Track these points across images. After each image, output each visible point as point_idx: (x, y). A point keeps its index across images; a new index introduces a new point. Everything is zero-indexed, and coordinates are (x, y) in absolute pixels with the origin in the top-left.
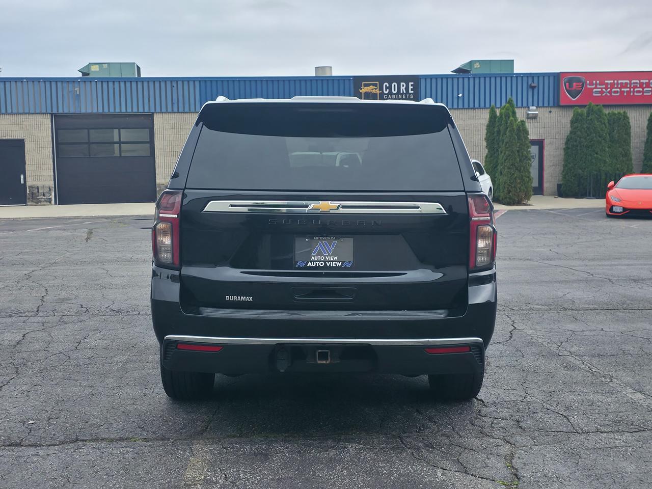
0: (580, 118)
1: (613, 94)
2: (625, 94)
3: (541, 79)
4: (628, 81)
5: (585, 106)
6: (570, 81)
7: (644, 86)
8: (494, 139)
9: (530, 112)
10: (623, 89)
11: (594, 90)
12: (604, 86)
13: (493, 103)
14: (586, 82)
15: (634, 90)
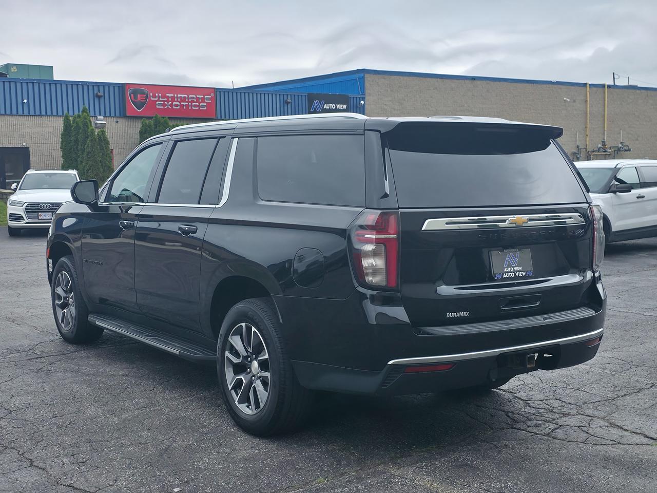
0: (148, 129)
1: (174, 107)
2: (185, 108)
3: (106, 89)
4: (186, 96)
5: (152, 117)
6: (135, 93)
7: (200, 101)
8: (71, 149)
9: (98, 122)
10: (182, 103)
11: (157, 102)
12: (166, 99)
13: (65, 111)
14: (150, 94)
15: (191, 104)
